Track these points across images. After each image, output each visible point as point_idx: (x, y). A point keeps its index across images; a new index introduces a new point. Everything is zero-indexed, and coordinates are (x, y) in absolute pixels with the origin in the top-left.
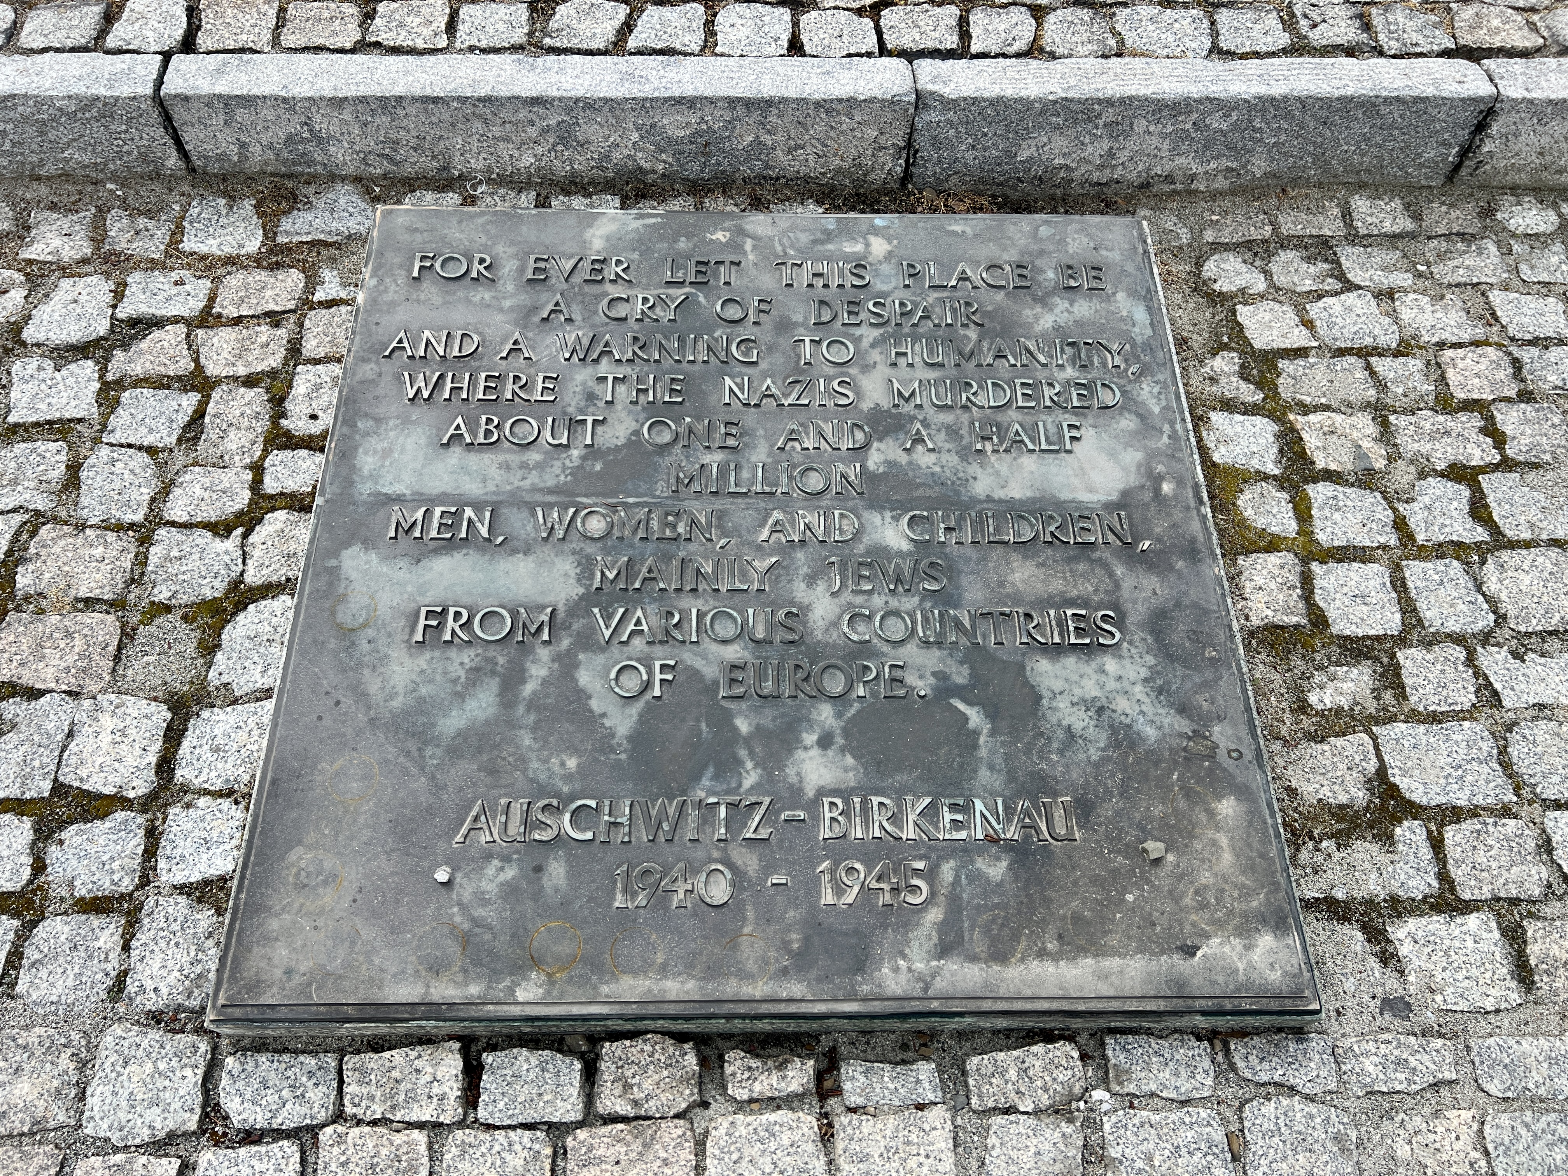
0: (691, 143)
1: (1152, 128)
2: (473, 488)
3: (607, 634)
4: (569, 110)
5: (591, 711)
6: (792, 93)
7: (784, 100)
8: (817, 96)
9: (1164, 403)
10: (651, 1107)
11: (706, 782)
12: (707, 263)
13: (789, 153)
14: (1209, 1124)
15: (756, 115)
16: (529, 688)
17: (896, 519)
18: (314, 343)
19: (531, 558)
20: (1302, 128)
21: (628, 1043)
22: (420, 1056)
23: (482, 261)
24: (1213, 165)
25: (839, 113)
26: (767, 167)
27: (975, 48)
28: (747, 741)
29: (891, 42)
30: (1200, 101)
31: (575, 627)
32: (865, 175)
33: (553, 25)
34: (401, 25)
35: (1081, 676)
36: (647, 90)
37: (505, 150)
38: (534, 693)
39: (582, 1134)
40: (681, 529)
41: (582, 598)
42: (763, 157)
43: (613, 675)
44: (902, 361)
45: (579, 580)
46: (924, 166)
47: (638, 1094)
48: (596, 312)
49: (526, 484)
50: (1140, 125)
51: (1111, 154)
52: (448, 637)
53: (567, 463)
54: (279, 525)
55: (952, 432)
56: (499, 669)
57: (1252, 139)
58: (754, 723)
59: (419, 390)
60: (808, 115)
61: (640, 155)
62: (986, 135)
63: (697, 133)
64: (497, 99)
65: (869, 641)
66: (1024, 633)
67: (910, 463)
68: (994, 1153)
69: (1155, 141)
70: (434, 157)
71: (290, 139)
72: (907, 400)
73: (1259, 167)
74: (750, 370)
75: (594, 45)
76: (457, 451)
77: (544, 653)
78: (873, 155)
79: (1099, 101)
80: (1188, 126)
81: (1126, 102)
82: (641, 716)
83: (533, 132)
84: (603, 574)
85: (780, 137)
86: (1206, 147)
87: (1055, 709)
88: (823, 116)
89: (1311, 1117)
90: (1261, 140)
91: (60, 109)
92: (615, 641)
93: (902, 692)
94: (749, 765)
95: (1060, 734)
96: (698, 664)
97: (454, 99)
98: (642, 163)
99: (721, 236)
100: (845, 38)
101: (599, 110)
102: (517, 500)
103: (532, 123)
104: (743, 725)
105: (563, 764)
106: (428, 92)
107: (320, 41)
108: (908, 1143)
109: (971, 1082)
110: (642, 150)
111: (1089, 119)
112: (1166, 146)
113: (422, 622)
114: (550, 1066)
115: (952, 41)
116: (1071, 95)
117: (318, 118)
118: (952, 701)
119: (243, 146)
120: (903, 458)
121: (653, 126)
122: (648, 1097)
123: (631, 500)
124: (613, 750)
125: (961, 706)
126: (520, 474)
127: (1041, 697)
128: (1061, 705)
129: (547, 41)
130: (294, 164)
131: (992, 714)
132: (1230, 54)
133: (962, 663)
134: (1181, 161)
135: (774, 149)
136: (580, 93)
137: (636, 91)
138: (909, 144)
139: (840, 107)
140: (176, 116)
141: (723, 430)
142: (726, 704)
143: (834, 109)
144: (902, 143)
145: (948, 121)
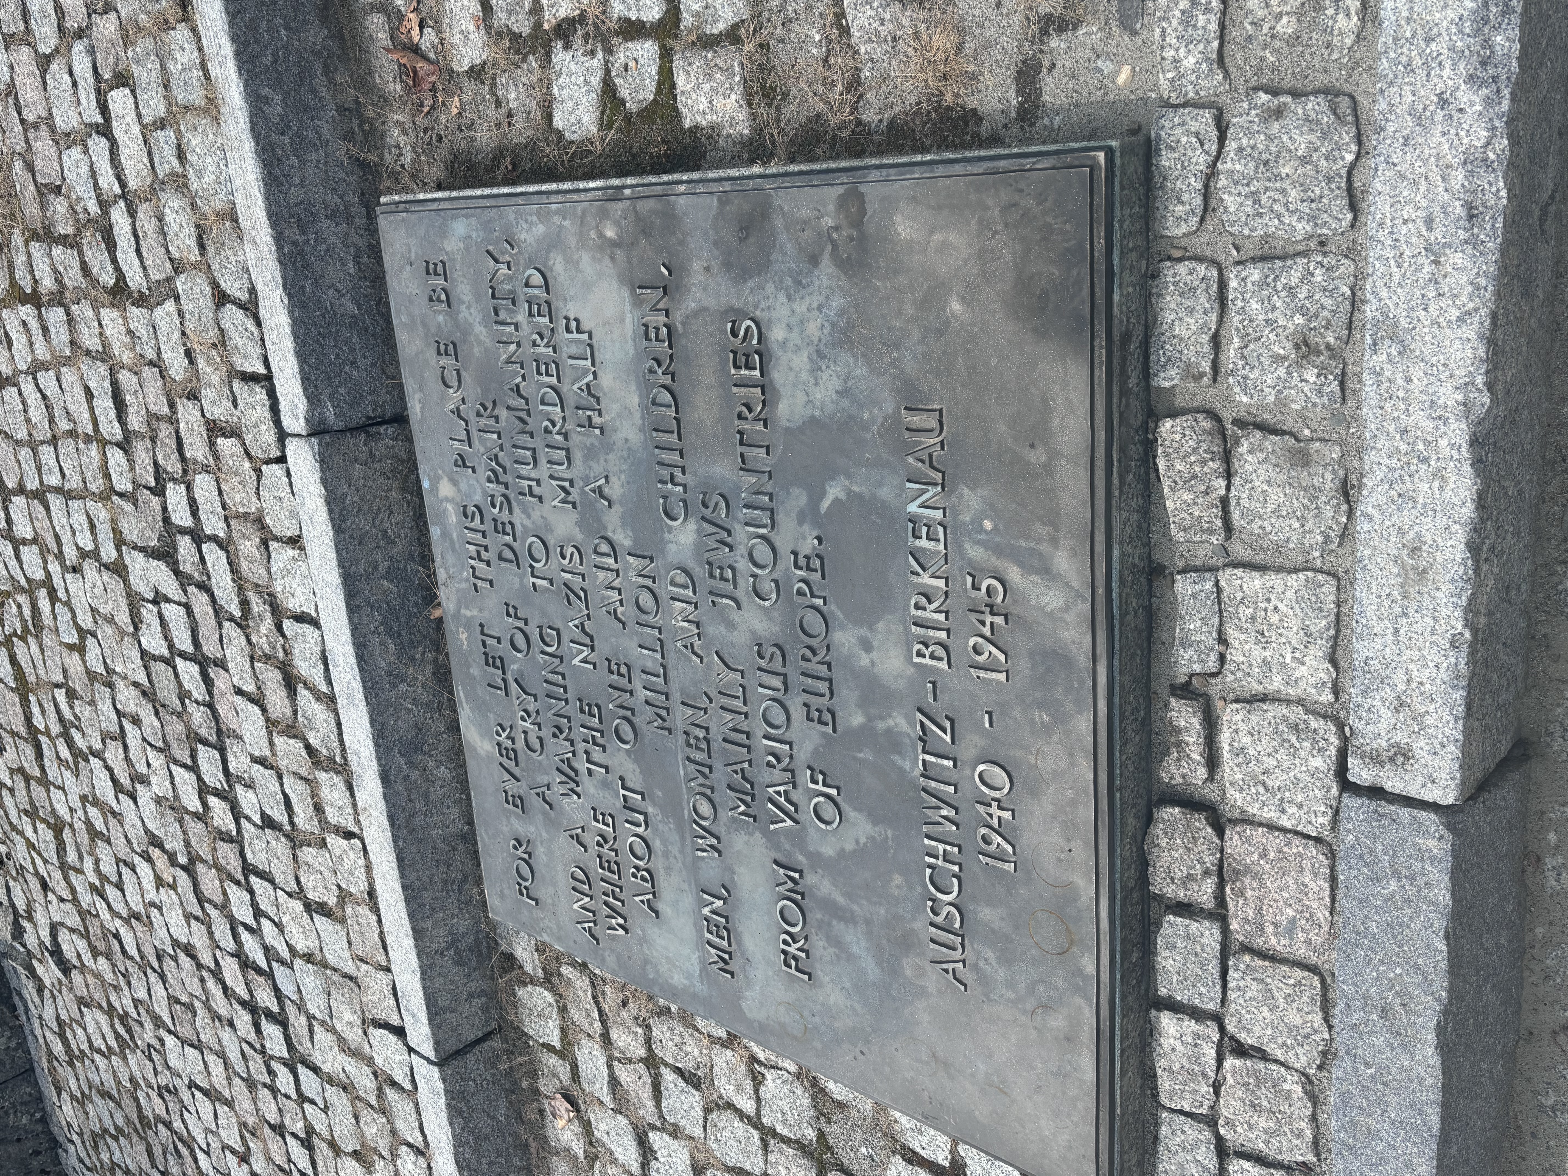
0: (400, 635)
1: (297, 181)
2: (687, 902)
3: (789, 823)
5: (855, 851)
6: (333, 556)
7: (341, 564)
8: (331, 533)
9: (534, 218)
10: (1210, 860)
11: (907, 766)
13: (393, 542)
15: (362, 584)
16: (841, 900)
17: (670, 529)
19: (737, 869)
21: (1151, 869)
22: (1161, 1046)
23: (515, 848)
25: (344, 508)
26: (411, 558)
27: (263, 370)
28: (871, 719)
29: (274, 451)
30: (257, 137)
31: (787, 848)
32: (403, 461)
33: (325, 752)
34: (351, 873)
35: (791, 369)
36: (358, 685)
38: (843, 895)
39: (1234, 925)
40: (700, 735)
41: (765, 838)
42: (401, 566)
43: (823, 826)
44: (536, 491)
46: (382, 406)
47: (1198, 869)
48: (540, 763)
49: (679, 857)
50: (295, 194)
51: (333, 215)
52: (804, 954)
53: (659, 818)
55: (589, 454)
56: (826, 919)
57: (286, 58)
58: (855, 709)
59: (619, 925)
60: (351, 537)
61: (420, 677)
62: (338, 356)
63: (389, 632)
64: (389, 811)
65: (777, 583)
66: (756, 422)
67: (621, 504)
69: (310, 171)
72: (568, 495)
74: (564, 640)
75: (333, 722)
76: (660, 906)
77: (810, 879)
78: (380, 461)
79: (280, 248)
80: (286, 140)
81: (275, 219)
82: (855, 809)
84: (742, 814)
85: (378, 556)
86: (306, 109)
87: (823, 403)
88: (349, 523)
90: (286, 47)
91: (463, 1129)
92: (795, 815)
93: (817, 561)
94: (891, 722)
95: (845, 403)
96: (809, 746)
97: (397, 846)
99: (464, 636)
100: (281, 495)
101: (383, 725)
102: (693, 869)
103: (406, 778)
104: (858, 720)
105: (898, 887)
106: (394, 865)
107: (376, 936)
109: (1197, 538)
110: (415, 677)
111: (301, 253)
112: (314, 156)
114: (1171, 940)
115: (260, 391)
118: (823, 511)
120: (617, 511)
121: (389, 673)
122: (1201, 861)
123: (682, 772)
124: (884, 841)
125: (825, 504)
126: (672, 860)
127: (813, 417)
128: (819, 396)
129: (338, 760)
131: (832, 473)
133: (788, 493)
134: (326, 130)
135: (392, 557)
138: (362, 428)
139: (337, 510)
140: (454, 1048)
141: (616, 676)
142: (840, 729)
143: (341, 514)
144: (363, 436)
145: (331, 397)
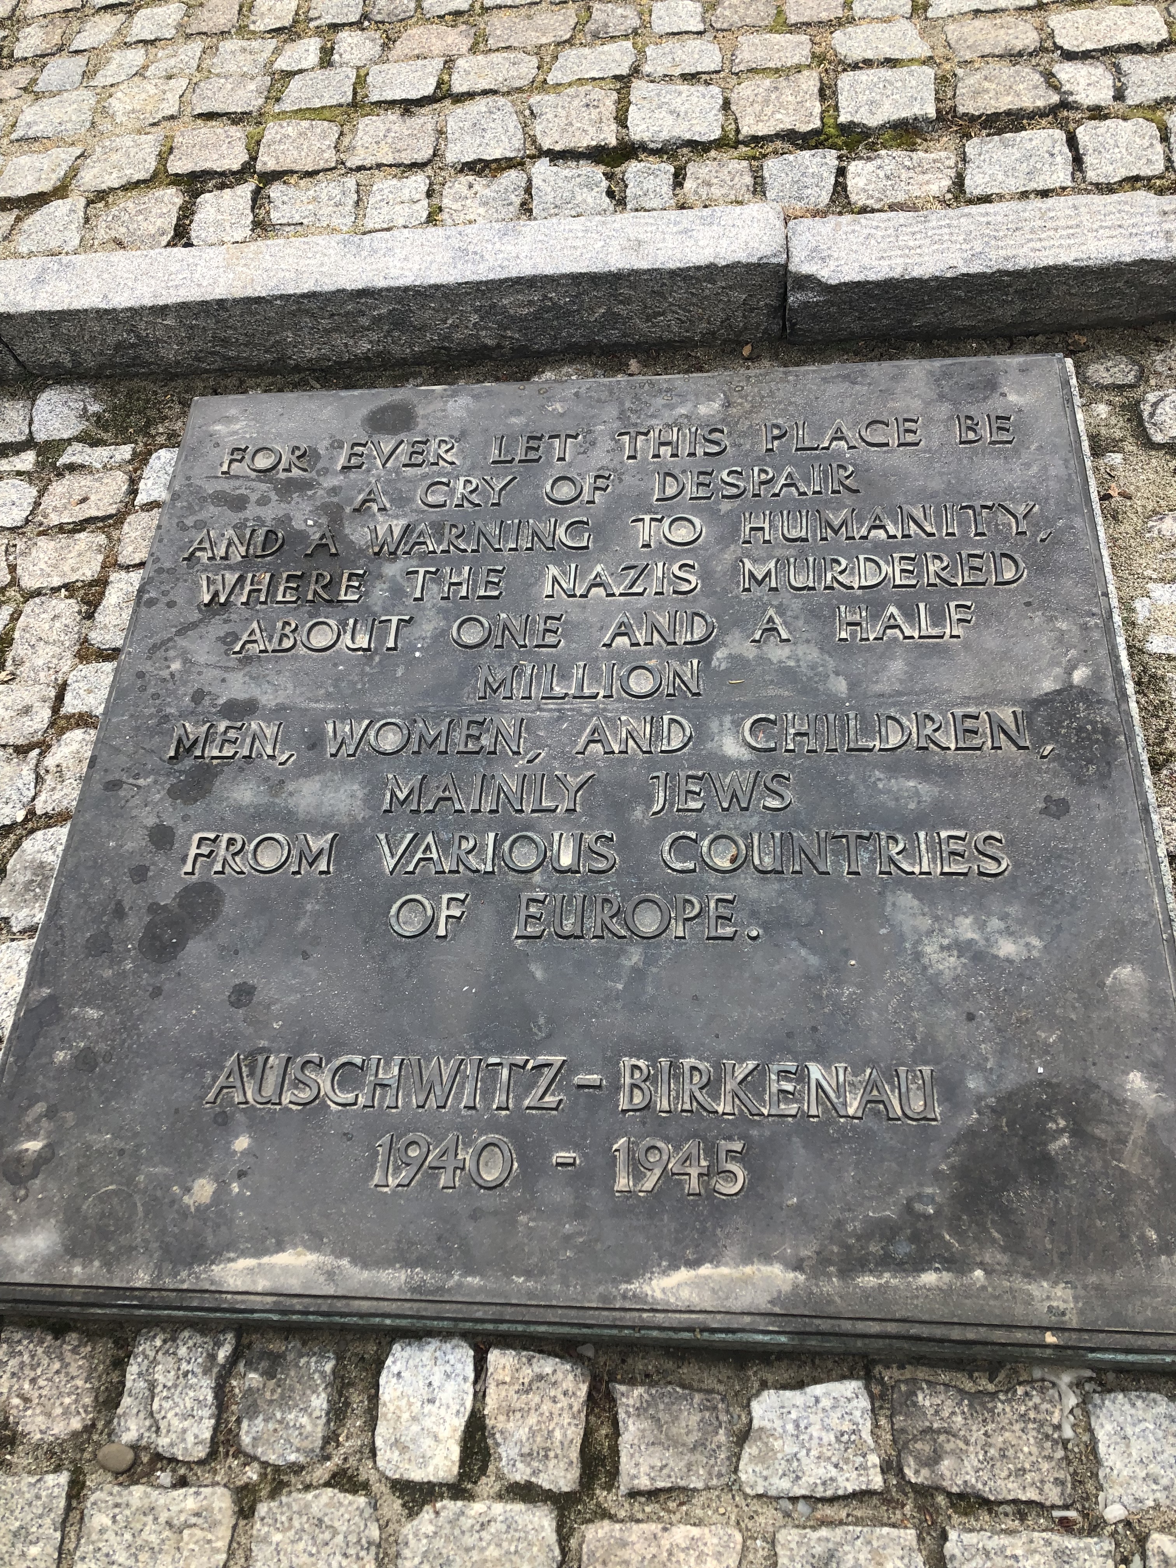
3: (392, 862)
4: (399, 300)
12: (540, 439)
16: (301, 926)
17: (737, 724)
18: (130, 548)
23: (296, 450)
32: (737, 336)
40: (485, 741)
41: (367, 822)
43: (393, 911)
44: (757, 538)
45: (366, 802)
48: (412, 500)
54: (74, 745)
56: (270, 903)
58: (551, 968)
59: (216, 594)
65: (693, 871)
66: (886, 860)
67: (759, 657)
70: (267, 351)
72: (760, 583)
74: (578, 556)
77: (320, 886)
82: (421, 958)
84: (393, 794)
92: (400, 871)
93: (729, 932)
94: (541, 1019)
95: (925, 985)
97: (274, 301)
98: (487, 340)
99: (558, 407)
103: (361, 314)
104: (538, 972)
105: (329, 1014)
106: (251, 294)
113: (193, 851)
118: (791, 943)
120: (749, 651)
127: (903, 939)
128: (928, 949)
133: (806, 897)
135: (631, 318)
136: (408, 282)
137: (471, 276)
141: (542, 627)
142: (520, 945)
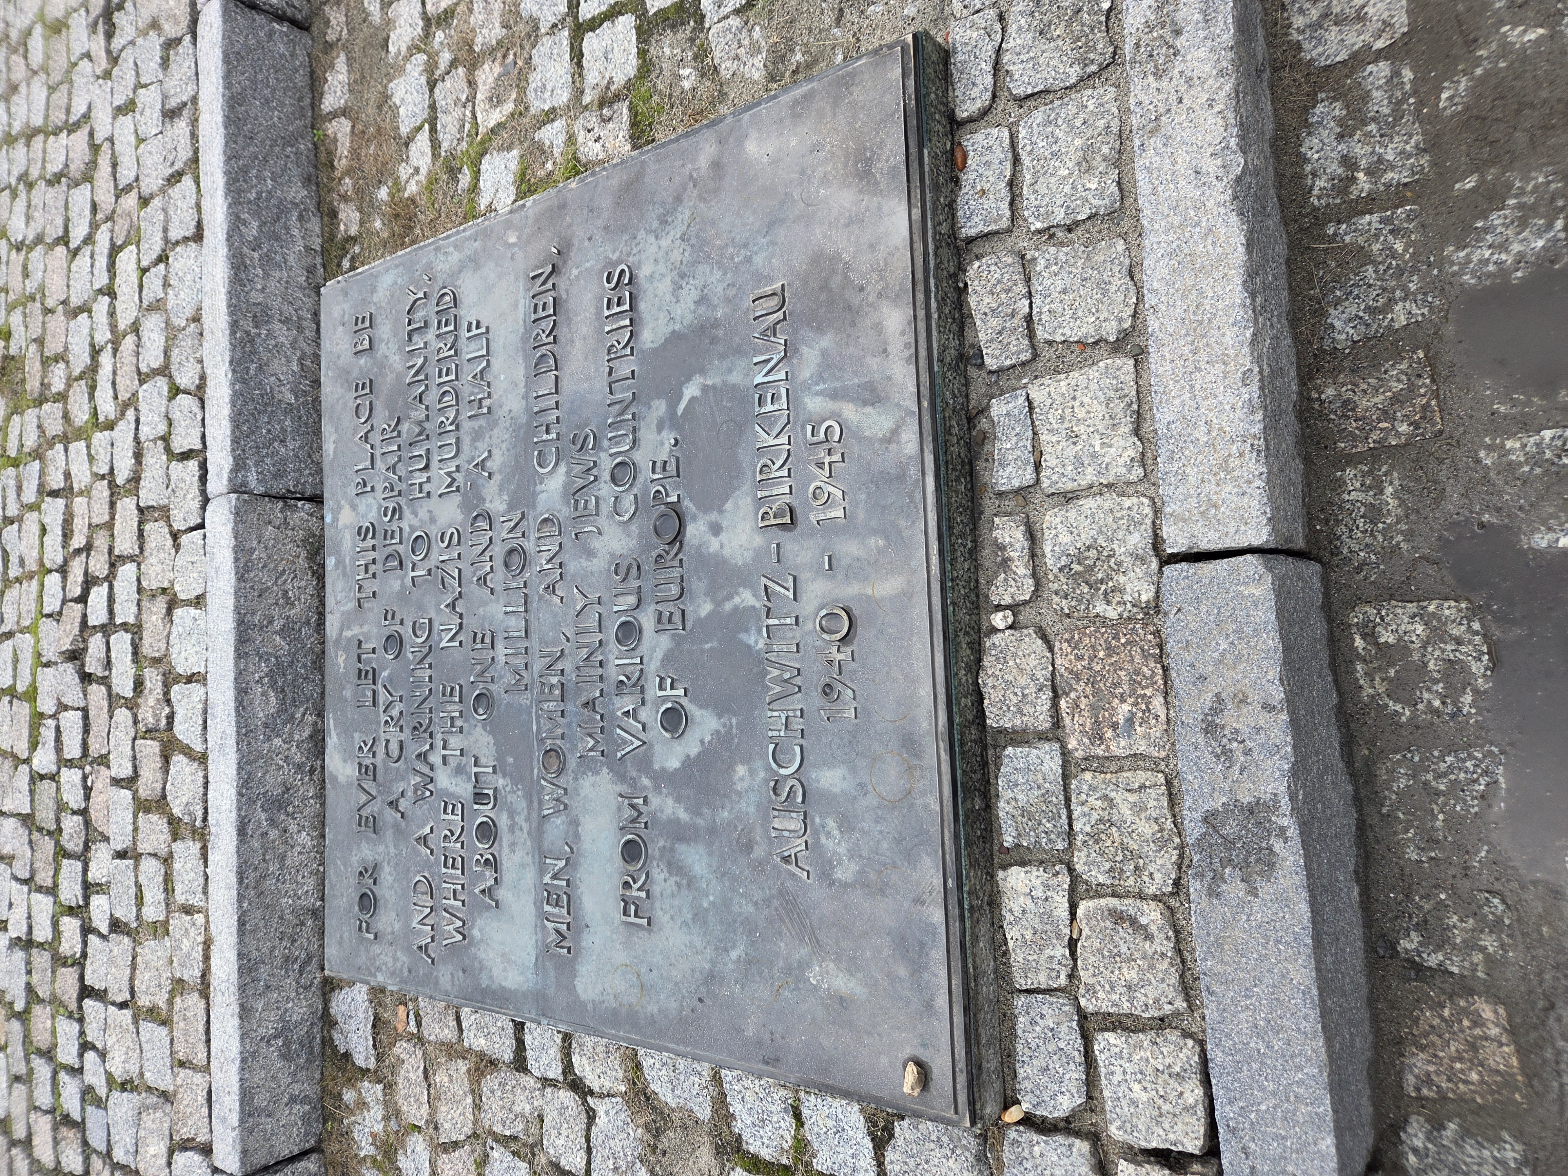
0: (283, 691)
1: (259, 287)
2: (530, 877)
3: (637, 743)
4: (252, 802)
5: (699, 754)
6: (230, 602)
7: (237, 609)
8: (233, 581)
11: (752, 642)
12: (360, 670)
13: (293, 604)
14: (1030, 127)
15: (254, 634)
18: (446, 1031)
19: (582, 819)
20: (257, 158)
21: (986, 702)
22: (1011, 911)
23: (362, 876)
24: (295, 232)
25: (249, 561)
26: (308, 623)
27: (199, 446)
28: (718, 604)
29: (195, 520)
30: (230, 246)
31: (634, 774)
32: (315, 536)
33: (186, 819)
34: (188, 955)
35: (656, 296)
36: (232, 730)
37: (294, 858)
38: (686, 810)
40: (554, 680)
41: (611, 770)
42: (297, 627)
43: (669, 735)
44: (427, 488)
45: (597, 773)
46: (303, 484)
47: (1031, 690)
48: (398, 769)
49: (525, 826)
51: (286, 321)
52: (643, 894)
53: (508, 789)
54: (585, 1061)
55: (477, 435)
56: (668, 845)
57: (268, 200)
58: (703, 598)
59: (457, 930)
60: (252, 587)
61: (296, 737)
62: (269, 431)
63: (273, 684)
64: (240, 867)
65: (636, 496)
66: (624, 352)
67: (500, 472)
68: (1069, 333)
70: (303, 924)
71: (286, 1056)
72: (454, 480)
73: (297, 192)
74: (436, 624)
75: (200, 781)
76: (501, 892)
77: (655, 801)
78: (293, 529)
79: (233, 333)
80: (256, 255)
81: (234, 309)
82: (701, 707)
83: (273, 834)
84: (590, 750)
85: (276, 612)
86: (278, 239)
87: (682, 316)
88: (252, 575)
89: (1020, 28)
90: (269, 192)
92: (642, 735)
93: (673, 460)
94: (737, 600)
96: (659, 654)
97: (240, 907)
98: (306, 734)
99: (341, 660)
100: (194, 559)
101: (250, 774)
102: (538, 835)
104: (706, 608)
105: (742, 779)
107: (201, 1029)
108: (1062, 418)
109: (1008, 363)
110: (291, 734)
111: (252, 341)
113: (632, 919)
114: (1012, 778)
115: (193, 465)
116: (228, 359)
117: (262, 1031)
118: (679, 413)
119: (293, 1100)
120: (496, 478)
121: (266, 725)
122: (1033, 678)
123: (535, 728)
124: (729, 732)
125: (682, 406)
126: (518, 833)
128: (679, 312)
129: (198, 823)
130: (311, 1052)
131: (687, 374)
132: (199, 226)
133: (650, 407)
136: (233, 791)
137: (232, 741)
138: (283, 498)
139: (242, 561)
140: (263, 1162)
141: (479, 646)
142: (689, 625)
143: (246, 565)
144: (280, 504)
145: (257, 464)
